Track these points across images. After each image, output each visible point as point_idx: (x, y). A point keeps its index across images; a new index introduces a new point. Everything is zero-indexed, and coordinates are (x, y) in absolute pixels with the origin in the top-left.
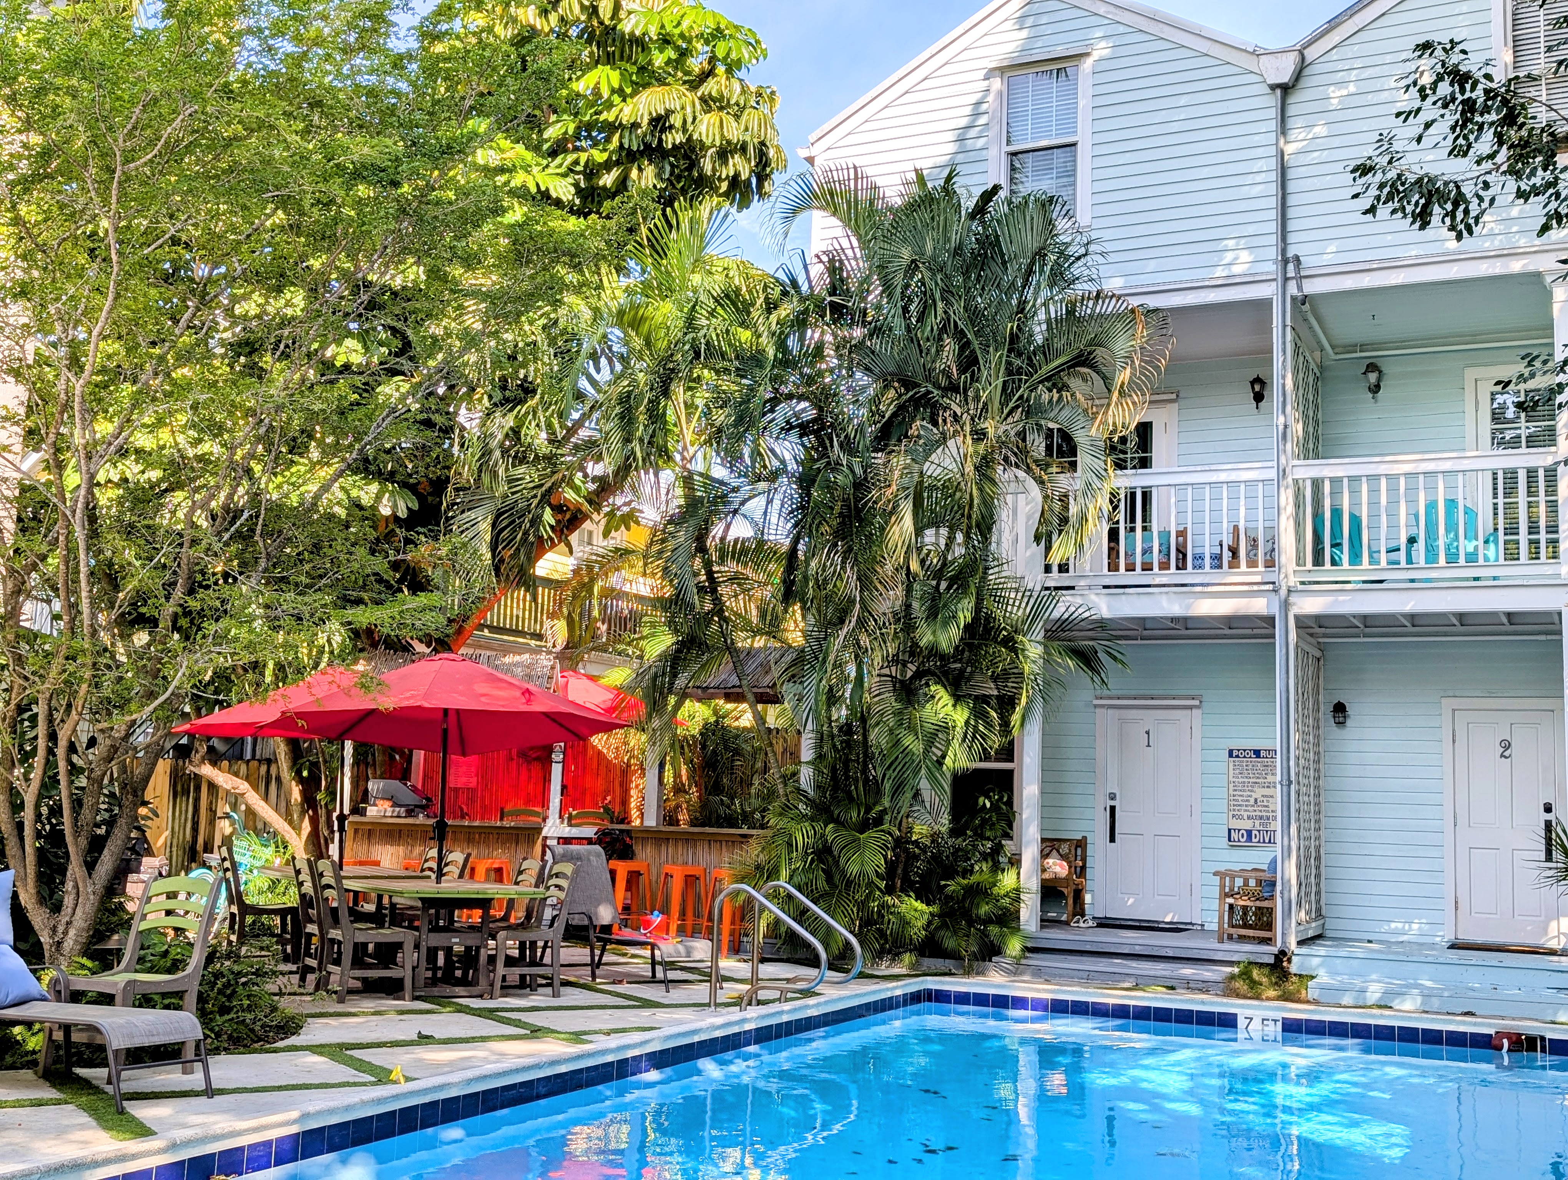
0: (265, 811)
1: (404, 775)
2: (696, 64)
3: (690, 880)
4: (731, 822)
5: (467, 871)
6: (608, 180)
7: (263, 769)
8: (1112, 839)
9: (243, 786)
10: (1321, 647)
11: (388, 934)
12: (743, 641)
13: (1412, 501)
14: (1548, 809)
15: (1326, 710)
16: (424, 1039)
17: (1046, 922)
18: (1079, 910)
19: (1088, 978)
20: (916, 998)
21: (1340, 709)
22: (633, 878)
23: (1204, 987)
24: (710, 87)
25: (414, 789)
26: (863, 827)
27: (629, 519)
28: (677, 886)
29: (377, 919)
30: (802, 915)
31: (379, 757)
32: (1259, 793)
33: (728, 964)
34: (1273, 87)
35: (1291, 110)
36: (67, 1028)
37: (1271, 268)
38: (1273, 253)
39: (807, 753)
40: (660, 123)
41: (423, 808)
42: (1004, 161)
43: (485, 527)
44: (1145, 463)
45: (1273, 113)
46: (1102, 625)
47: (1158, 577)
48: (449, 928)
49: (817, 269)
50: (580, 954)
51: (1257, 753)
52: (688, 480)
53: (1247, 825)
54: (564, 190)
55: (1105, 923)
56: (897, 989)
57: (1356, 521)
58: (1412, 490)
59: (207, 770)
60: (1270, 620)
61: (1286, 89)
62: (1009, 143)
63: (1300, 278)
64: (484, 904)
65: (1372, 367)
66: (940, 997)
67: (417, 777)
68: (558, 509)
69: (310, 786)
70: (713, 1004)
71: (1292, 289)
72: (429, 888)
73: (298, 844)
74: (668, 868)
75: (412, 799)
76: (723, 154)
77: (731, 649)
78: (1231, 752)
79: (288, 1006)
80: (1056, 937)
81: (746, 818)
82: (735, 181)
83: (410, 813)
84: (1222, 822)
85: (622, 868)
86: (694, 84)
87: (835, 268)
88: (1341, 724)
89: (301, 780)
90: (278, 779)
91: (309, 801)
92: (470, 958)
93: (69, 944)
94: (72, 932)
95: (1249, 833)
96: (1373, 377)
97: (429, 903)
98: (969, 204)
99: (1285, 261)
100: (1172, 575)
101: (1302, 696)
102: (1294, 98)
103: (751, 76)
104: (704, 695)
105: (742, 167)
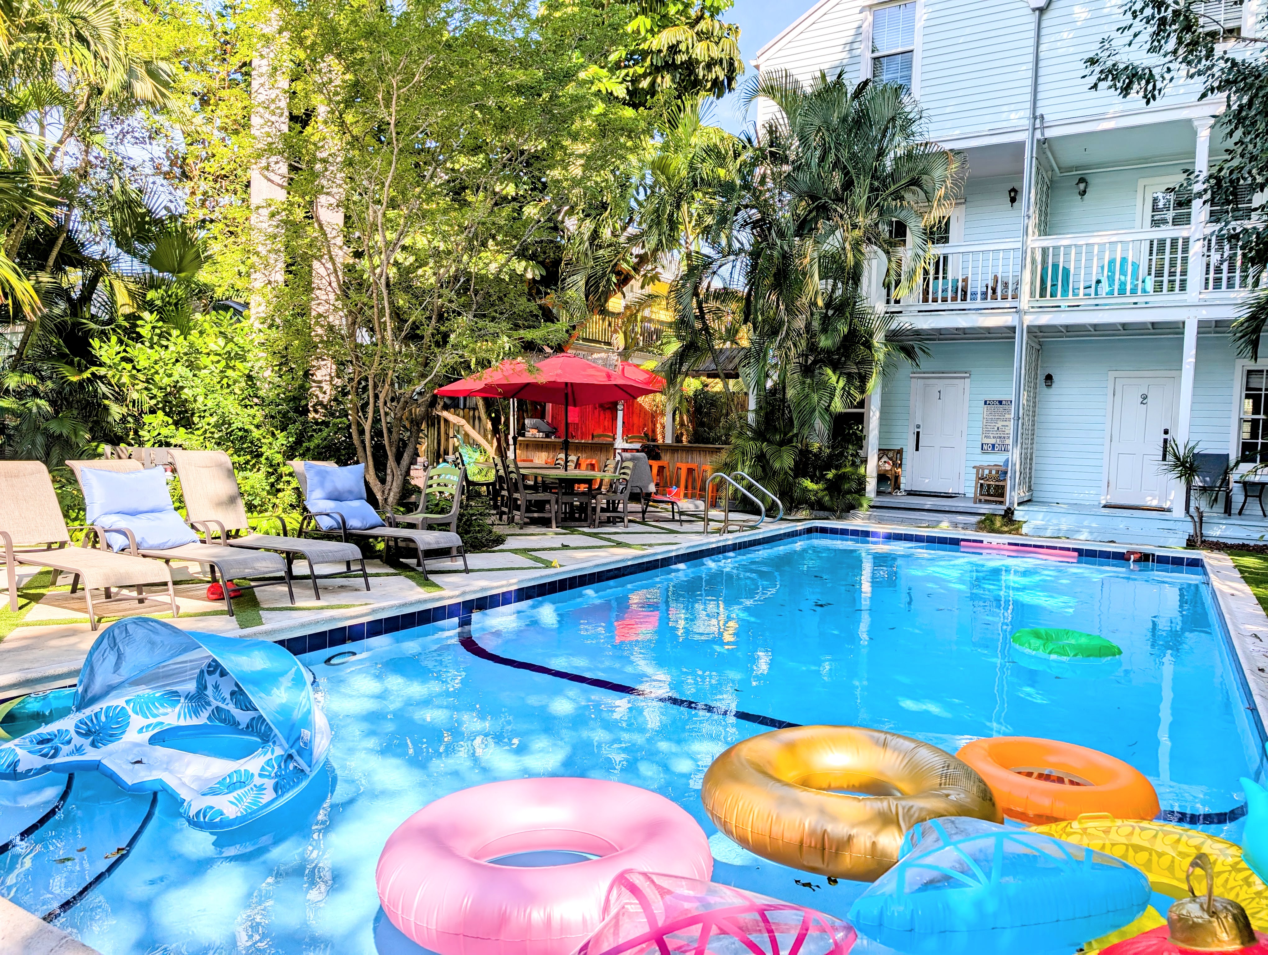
0: (474, 434)
1: (542, 416)
2: (693, 13)
3: (690, 471)
4: (707, 441)
5: (578, 465)
6: (645, 84)
7: (471, 413)
8: (917, 449)
9: (463, 422)
10: (1040, 344)
11: (541, 496)
12: (718, 345)
13: (1101, 259)
14: (1166, 432)
15: (1041, 378)
16: (565, 547)
17: (879, 493)
18: (897, 487)
19: (902, 521)
20: (809, 531)
21: (1049, 378)
22: (661, 469)
23: (966, 527)
24: (702, 26)
25: (548, 424)
26: (782, 444)
27: (655, 278)
28: (683, 474)
29: (535, 488)
30: (750, 487)
31: (529, 407)
32: (1000, 424)
33: (714, 513)
34: (1034, 10)
35: (1044, 24)
36: (396, 539)
37: (1026, 123)
38: (1028, 113)
39: (752, 404)
40: (673, 49)
41: (553, 433)
42: (870, 63)
43: (582, 283)
44: (946, 240)
45: (1033, 26)
46: (917, 333)
47: (950, 305)
48: (572, 493)
49: (762, 132)
50: (637, 507)
51: (1000, 402)
52: (689, 256)
53: (993, 441)
54: (621, 91)
55: (910, 493)
56: (800, 526)
57: (1066, 272)
58: (1101, 252)
59: (445, 414)
60: (1013, 329)
61: (1041, 10)
62: (873, 51)
63: (1043, 128)
64: (589, 482)
65: (1082, 180)
66: (823, 530)
67: (549, 418)
68: (618, 273)
69: (496, 422)
70: (706, 532)
71: (1038, 135)
72: (560, 473)
73: (491, 450)
74: (679, 465)
75: (547, 428)
76: (709, 66)
77: (711, 349)
78: (985, 403)
79: (498, 530)
80: (886, 500)
81: (717, 439)
82: (716, 82)
83: (547, 436)
84: (979, 440)
85: (655, 464)
86: (692, 25)
87: (772, 131)
88: (1049, 386)
89: (492, 419)
90: (479, 418)
91: (495, 431)
92: (583, 508)
93: (391, 499)
94: (392, 494)
95: (993, 445)
96: (1082, 186)
97: (561, 480)
98: (851, 90)
99: (1035, 118)
100: (959, 305)
101: (1028, 371)
102: (1047, 16)
103: (726, 18)
104: (696, 374)
105: (719, 72)
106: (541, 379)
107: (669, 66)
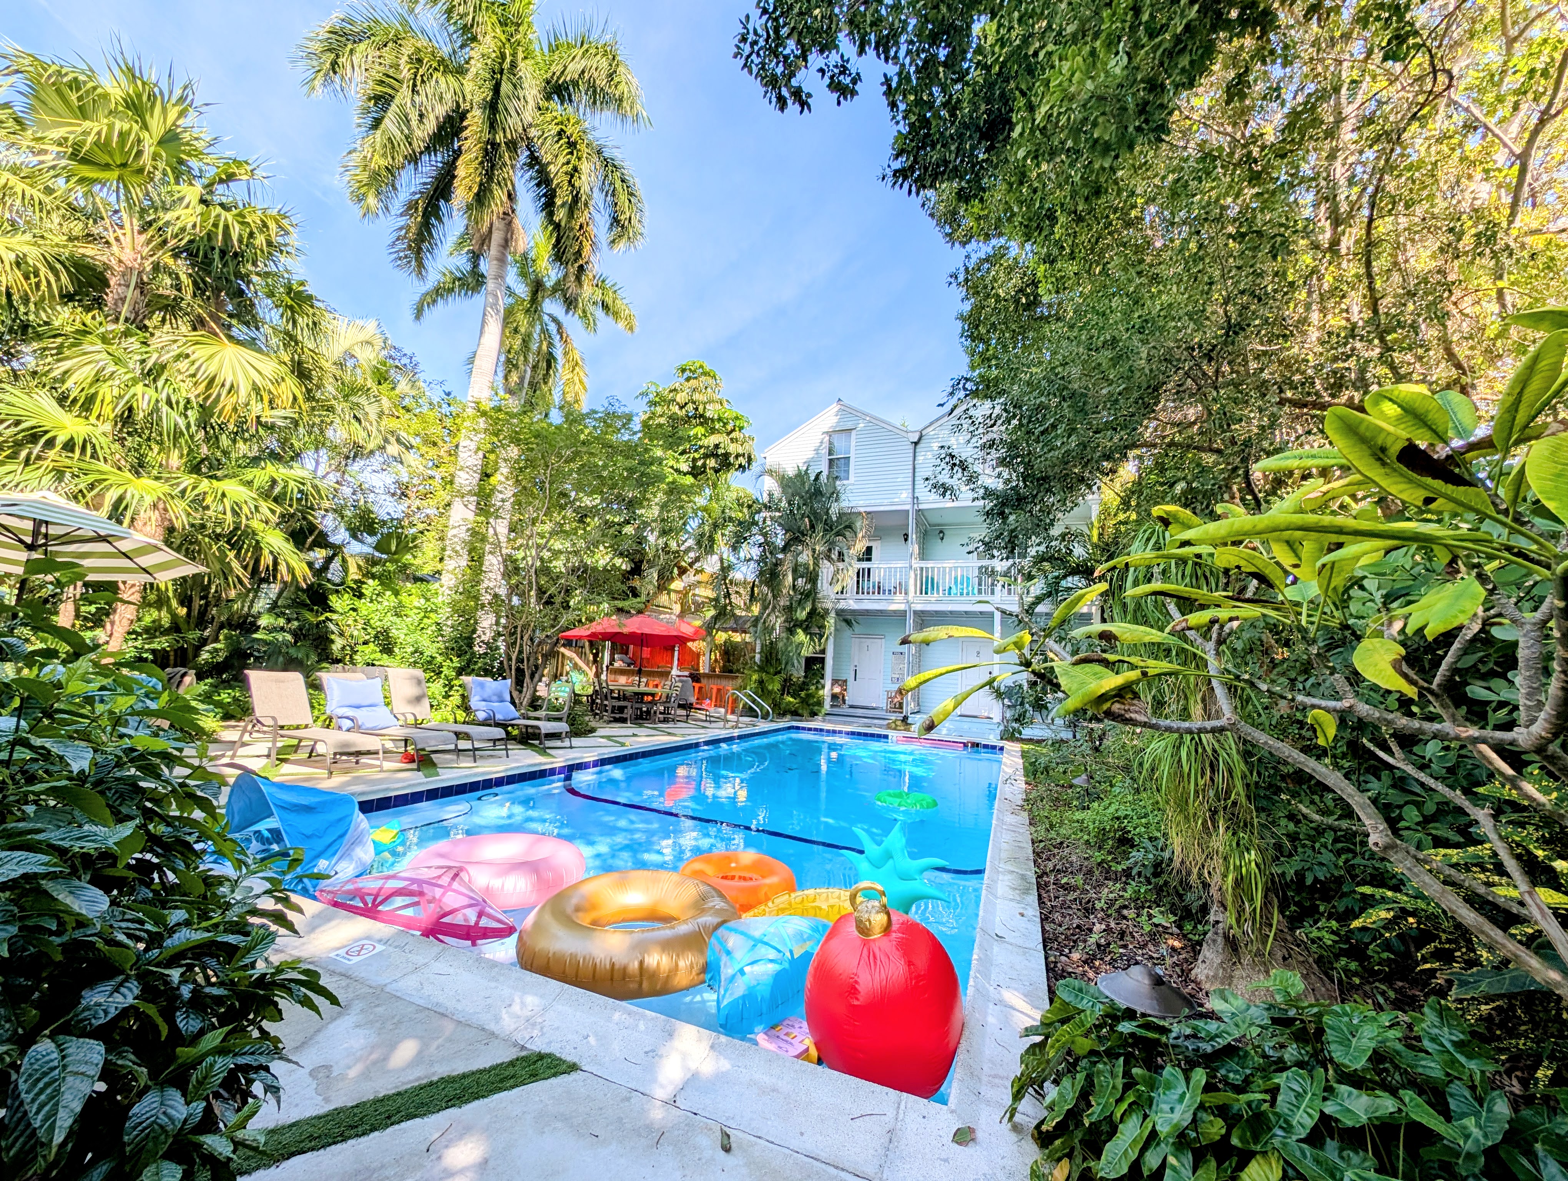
0: (581, 663)
1: (626, 653)
2: (729, 427)
3: (719, 690)
4: (731, 671)
5: (647, 685)
6: (700, 463)
7: (580, 650)
8: (855, 680)
9: (574, 655)
10: (920, 620)
11: (622, 703)
12: (738, 612)
13: (950, 576)
14: (990, 673)
16: (634, 735)
17: (833, 706)
18: (843, 702)
19: (845, 723)
20: (789, 728)
22: (700, 688)
23: (880, 726)
24: (733, 435)
26: (776, 674)
27: (702, 571)
28: (714, 692)
29: (618, 699)
30: (754, 701)
32: (900, 666)
33: (730, 717)
34: (912, 443)
35: (917, 450)
36: (527, 727)
37: (910, 500)
38: (910, 496)
39: (758, 650)
40: (717, 446)
42: (826, 462)
43: (655, 573)
44: (869, 560)
45: (912, 451)
46: (854, 612)
47: (871, 596)
48: (642, 702)
49: (765, 495)
50: (683, 712)
51: (900, 653)
52: (721, 560)
53: (896, 676)
54: (685, 467)
55: (851, 707)
56: (783, 725)
57: (933, 581)
58: (950, 572)
59: (563, 650)
60: (905, 611)
61: (916, 444)
62: (829, 456)
63: (918, 504)
64: (653, 695)
65: (941, 532)
66: (798, 728)
68: (679, 568)
69: (596, 657)
70: (725, 728)
71: (916, 507)
72: (635, 689)
73: (592, 674)
74: (712, 686)
76: (737, 457)
77: (734, 615)
78: (892, 653)
79: (593, 724)
80: (836, 710)
81: (738, 671)
82: (740, 466)
84: (889, 675)
85: (697, 685)
86: (729, 434)
87: (770, 495)
89: (593, 655)
90: (585, 653)
91: (595, 662)
92: (648, 712)
93: (525, 702)
94: (526, 699)
95: (898, 678)
96: (941, 535)
97: (636, 694)
99: (914, 499)
100: (876, 596)
102: (918, 446)
103: (746, 432)
104: (725, 630)
105: (743, 461)
106: (625, 630)
107: (715, 455)
